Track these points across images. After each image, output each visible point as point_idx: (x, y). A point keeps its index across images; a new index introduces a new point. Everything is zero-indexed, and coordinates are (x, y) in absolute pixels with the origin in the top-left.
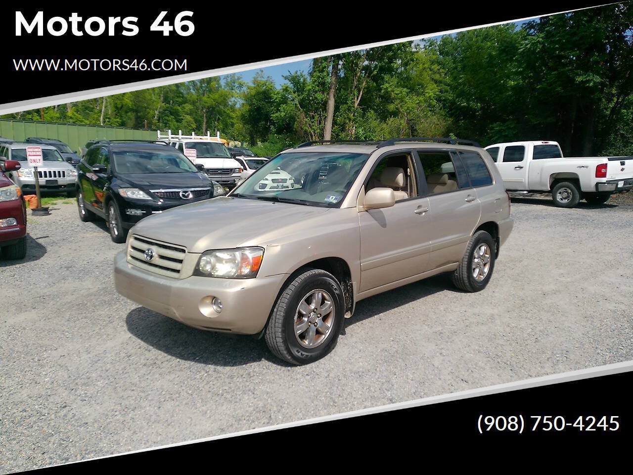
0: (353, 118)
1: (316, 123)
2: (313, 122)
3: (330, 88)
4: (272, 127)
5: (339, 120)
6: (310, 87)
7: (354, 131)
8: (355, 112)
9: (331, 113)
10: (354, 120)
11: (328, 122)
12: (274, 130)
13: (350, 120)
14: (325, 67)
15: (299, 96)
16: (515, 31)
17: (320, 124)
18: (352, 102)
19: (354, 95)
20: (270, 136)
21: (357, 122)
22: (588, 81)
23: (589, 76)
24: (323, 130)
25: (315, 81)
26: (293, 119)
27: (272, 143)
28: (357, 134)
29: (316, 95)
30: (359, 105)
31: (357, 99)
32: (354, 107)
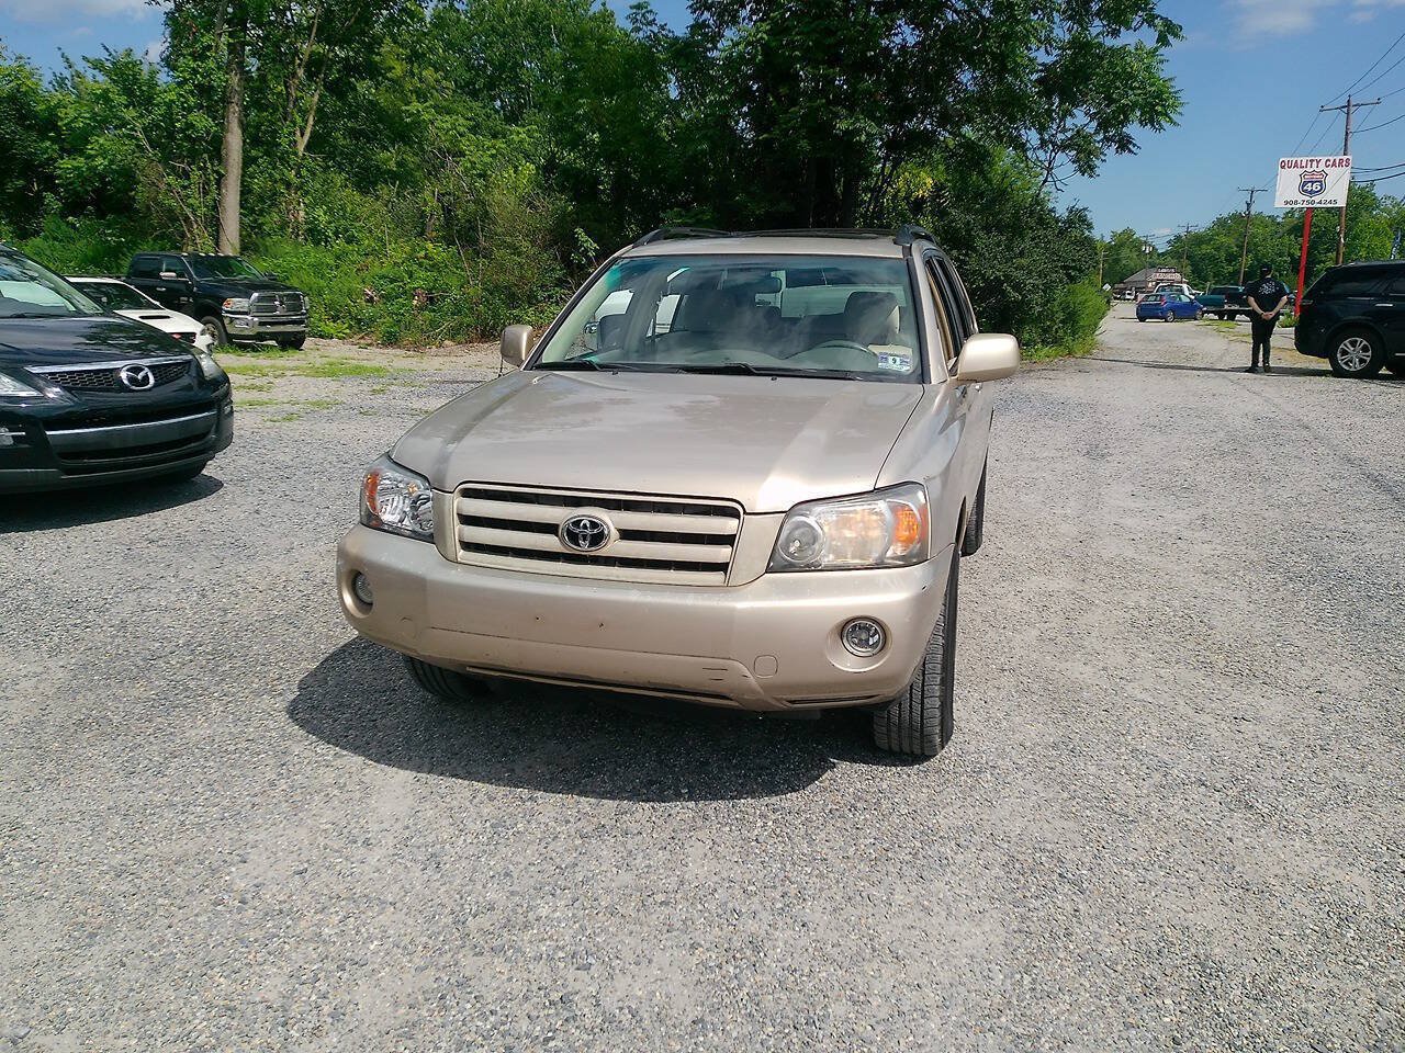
0: (297, 181)
1: (194, 191)
2: (185, 188)
3: (226, 101)
4: (49, 197)
5: (257, 184)
6: (172, 96)
7: (302, 214)
8: (300, 166)
9: (236, 166)
10: (298, 188)
11: (230, 188)
12: (57, 205)
13: (288, 185)
14: (209, 48)
15: (142, 116)
16: (591, 13)
17: (206, 193)
18: (290, 141)
19: (294, 123)
20: (48, 223)
21: (307, 193)
22: (858, 132)
23: (858, 120)
24: (216, 207)
25: (185, 81)
26: (128, 176)
27: (55, 239)
28: (312, 222)
29: (190, 118)
30: (308, 148)
31: (302, 135)
32: (296, 154)
